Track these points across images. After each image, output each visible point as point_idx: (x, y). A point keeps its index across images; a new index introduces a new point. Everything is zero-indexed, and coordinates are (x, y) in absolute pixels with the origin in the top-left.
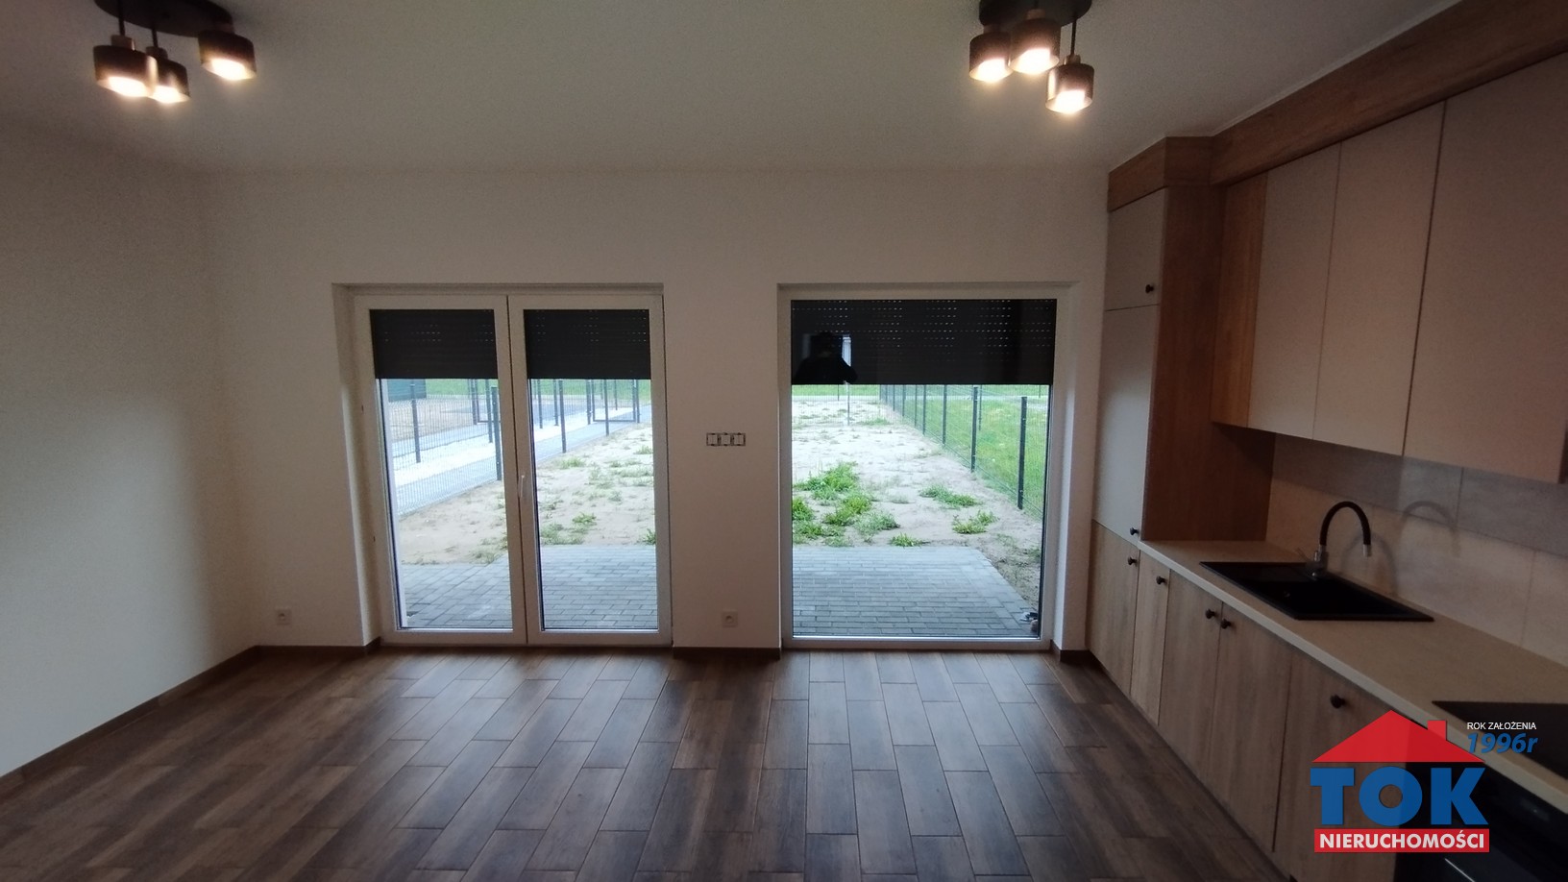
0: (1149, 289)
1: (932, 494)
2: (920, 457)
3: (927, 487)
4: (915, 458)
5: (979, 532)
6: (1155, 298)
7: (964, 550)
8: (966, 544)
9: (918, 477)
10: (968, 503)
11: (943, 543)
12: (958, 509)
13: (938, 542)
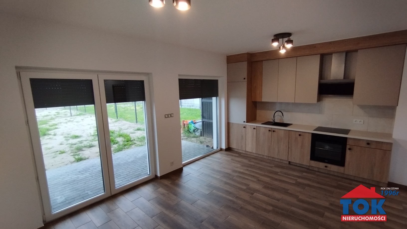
0: (244, 79)
6: (246, 80)
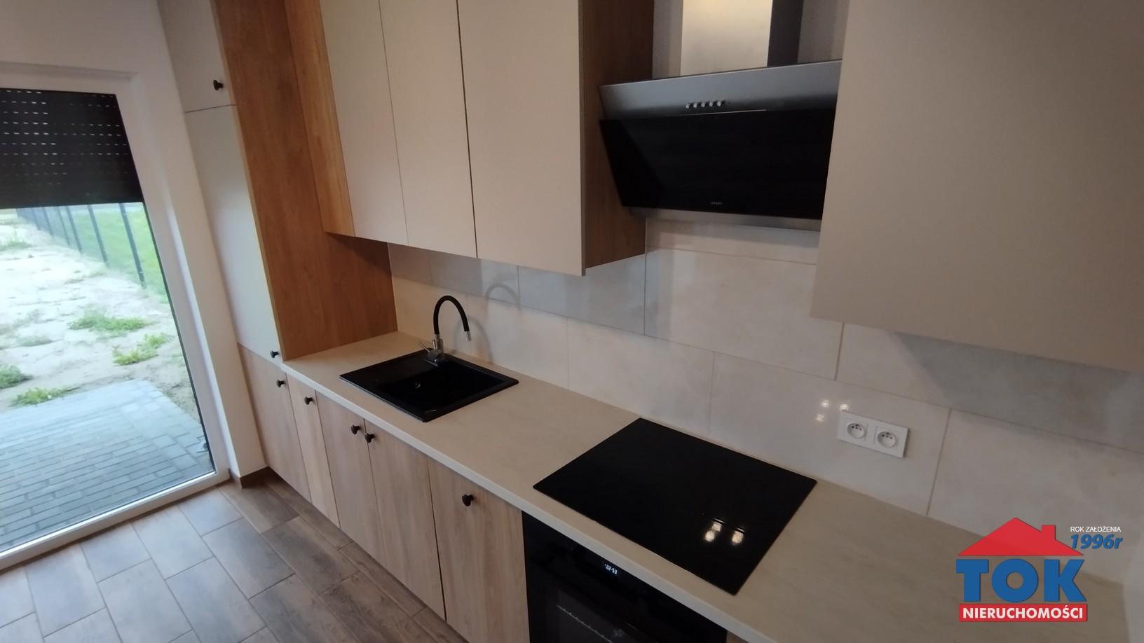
0: (218, 85)
1: (87, 324)
2: (73, 281)
3: (81, 316)
4: (67, 283)
5: (149, 358)
6: (226, 96)
7: (127, 386)
8: (130, 377)
9: (68, 307)
10: (137, 326)
11: (98, 383)
12: (124, 335)
13: (91, 384)
